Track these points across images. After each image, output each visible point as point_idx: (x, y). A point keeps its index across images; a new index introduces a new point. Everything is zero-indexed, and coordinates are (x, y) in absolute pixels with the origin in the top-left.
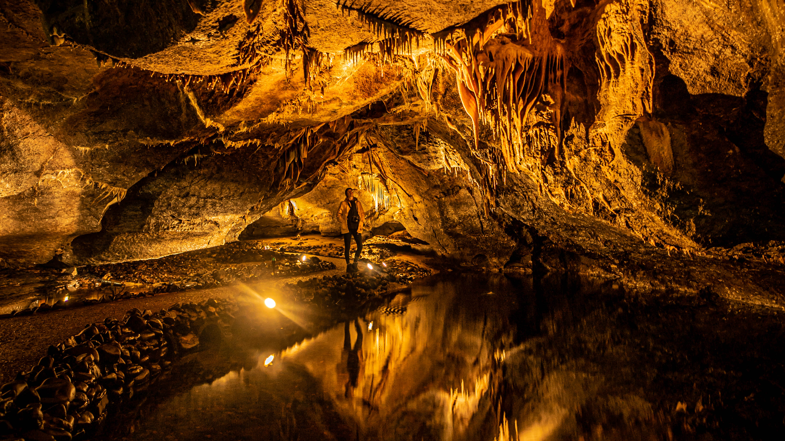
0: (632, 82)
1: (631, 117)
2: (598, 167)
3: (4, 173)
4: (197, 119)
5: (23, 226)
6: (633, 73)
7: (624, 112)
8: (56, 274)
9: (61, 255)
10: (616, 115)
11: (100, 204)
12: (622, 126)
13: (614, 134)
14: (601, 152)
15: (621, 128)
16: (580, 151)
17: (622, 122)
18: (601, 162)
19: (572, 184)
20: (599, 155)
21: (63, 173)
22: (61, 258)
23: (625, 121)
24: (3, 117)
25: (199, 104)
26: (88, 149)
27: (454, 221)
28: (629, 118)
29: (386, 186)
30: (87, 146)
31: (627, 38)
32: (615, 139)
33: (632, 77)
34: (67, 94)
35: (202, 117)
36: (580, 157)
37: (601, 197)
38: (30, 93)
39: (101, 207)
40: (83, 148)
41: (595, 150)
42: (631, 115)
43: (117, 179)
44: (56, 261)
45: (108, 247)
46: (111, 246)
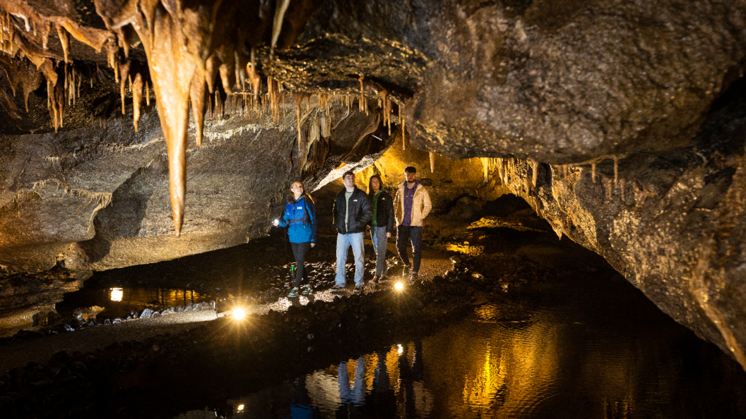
5: (13, 239)
8: (63, 280)
9: (63, 261)
11: (85, 211)
21: (38, 184)
22: (64, 264)
26: (57, 158)
30: (55, 155)
39: (86, 213)
40: (52, 158)
43: (95, 185)
44: (60, 267)
45: (108, 252)
46: (111, 252)
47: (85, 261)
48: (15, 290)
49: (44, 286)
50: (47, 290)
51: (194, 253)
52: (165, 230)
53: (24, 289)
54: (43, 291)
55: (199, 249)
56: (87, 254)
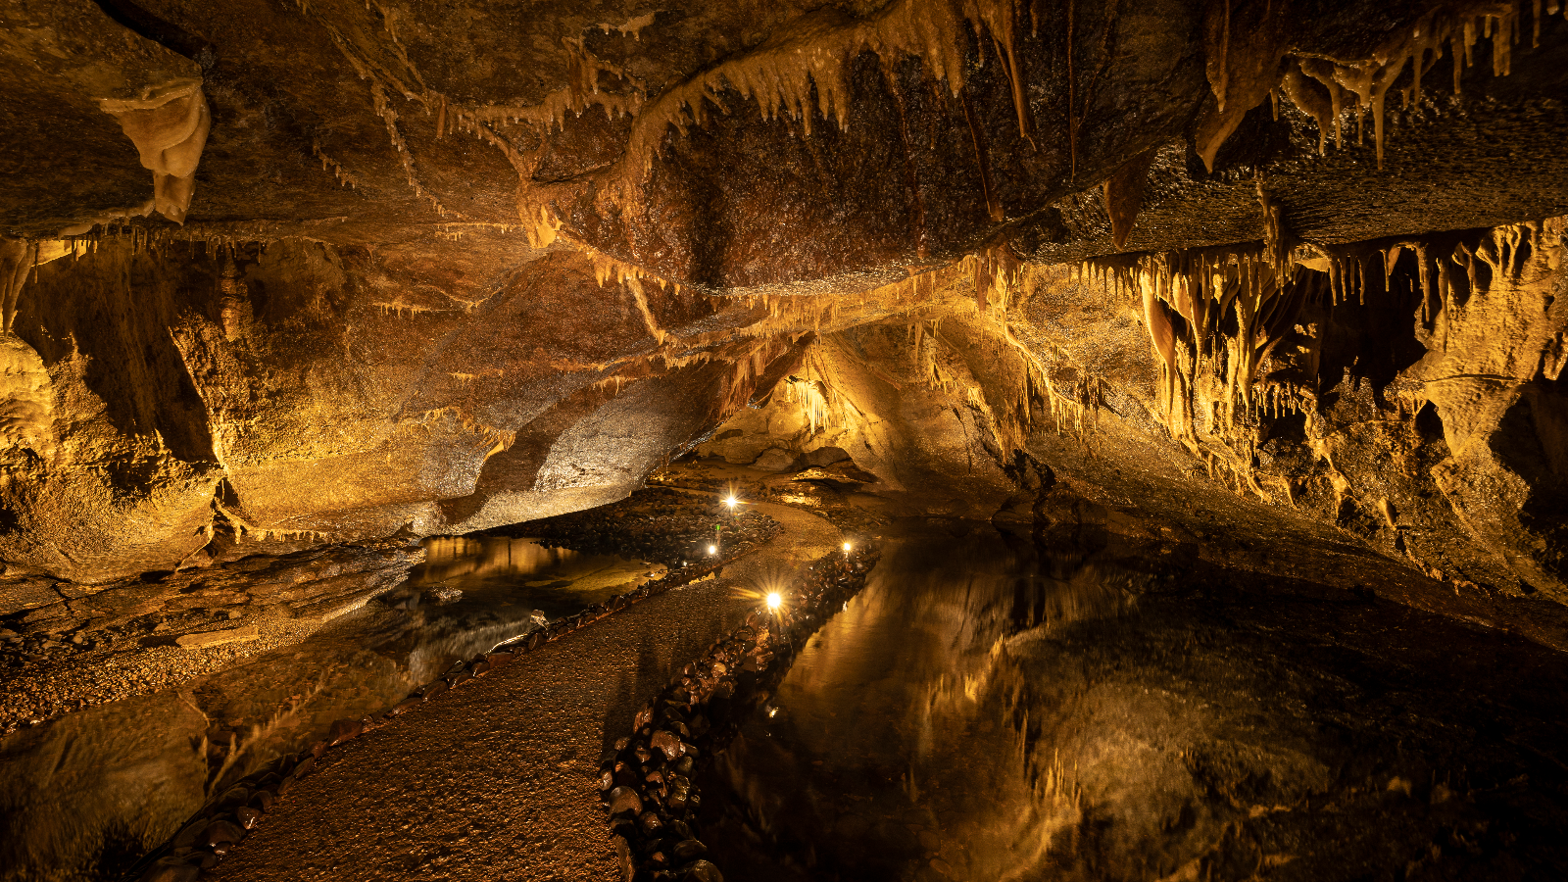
0: (1510, 319)
1: (1502, 381)
2: (1385, 455)
3: (344, 419)
4: (643, 331)
5: (368, 494)
6: (1516, 301)
7: (1482, 370)
8: (406, 549)
9: (410, 524)
10: (1458, 373)
11: (478, 452)
12: (1479, 396)
13: (1455, 407)
14: (1397, 430)
15: (1474, 398)
16: (1348, 424)
17: (1479, 389)
18: (1394, 447)
19: (1307, 473)
20: (1392, 435)
21: (432, 414)
22: (412, 528)
23: (1487, 389)
24: (345, 330)
25: (650, 306)
26: (471, 376)
27: (928, 454)
28: (1498, 384)
29: (827, 399)
30: (470, 371)
31: (1515, 235)
32: (1457, 418)
33: (1512, 309)
34: (456, 294)
35: (652, 328)
36: (1350, 434)
37: (1382, 505)
38: (395, 293)
39: (479, 456)
40: (464, 376)
41: (1385, 426)
42: (1500, 377)
43: (507, 419)
44: (405, 532)
45: (479, 510)
46: (483, 512)
47: (441, 522)
48: (342, 568)
49: (384, 561)
50: (388, 567)
51: (580, 509)
52: (564, 481)
53: (355, 567)
54: (384, 568)
55: (586, 505)
56: (444, 513)
